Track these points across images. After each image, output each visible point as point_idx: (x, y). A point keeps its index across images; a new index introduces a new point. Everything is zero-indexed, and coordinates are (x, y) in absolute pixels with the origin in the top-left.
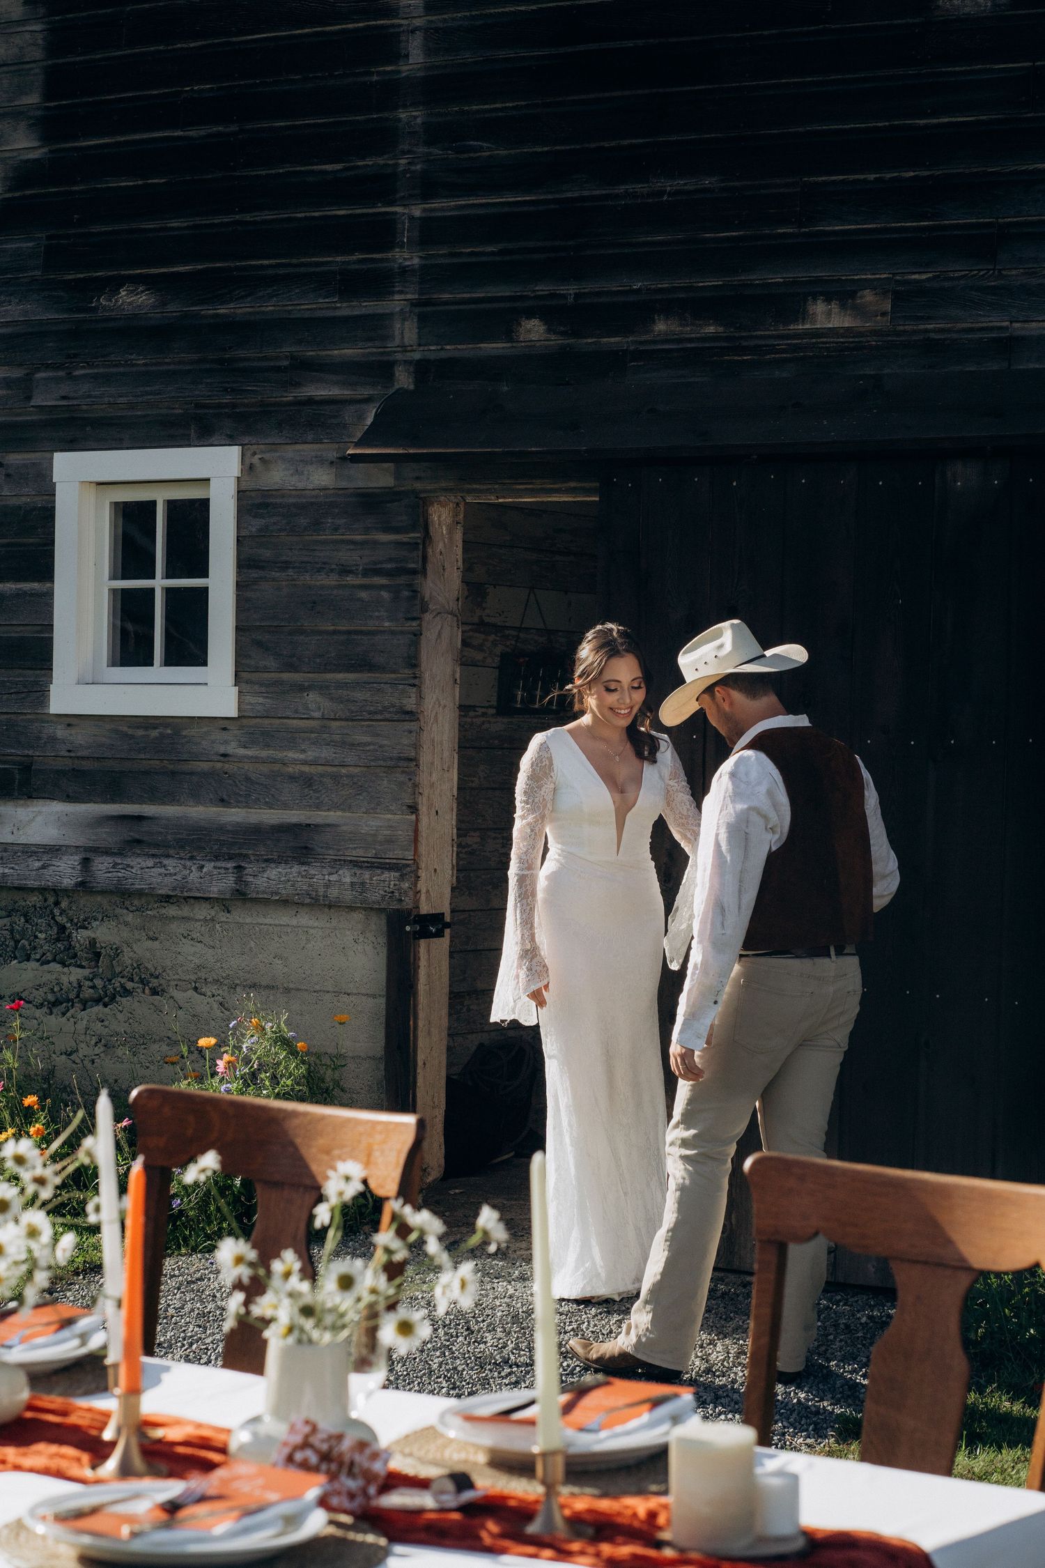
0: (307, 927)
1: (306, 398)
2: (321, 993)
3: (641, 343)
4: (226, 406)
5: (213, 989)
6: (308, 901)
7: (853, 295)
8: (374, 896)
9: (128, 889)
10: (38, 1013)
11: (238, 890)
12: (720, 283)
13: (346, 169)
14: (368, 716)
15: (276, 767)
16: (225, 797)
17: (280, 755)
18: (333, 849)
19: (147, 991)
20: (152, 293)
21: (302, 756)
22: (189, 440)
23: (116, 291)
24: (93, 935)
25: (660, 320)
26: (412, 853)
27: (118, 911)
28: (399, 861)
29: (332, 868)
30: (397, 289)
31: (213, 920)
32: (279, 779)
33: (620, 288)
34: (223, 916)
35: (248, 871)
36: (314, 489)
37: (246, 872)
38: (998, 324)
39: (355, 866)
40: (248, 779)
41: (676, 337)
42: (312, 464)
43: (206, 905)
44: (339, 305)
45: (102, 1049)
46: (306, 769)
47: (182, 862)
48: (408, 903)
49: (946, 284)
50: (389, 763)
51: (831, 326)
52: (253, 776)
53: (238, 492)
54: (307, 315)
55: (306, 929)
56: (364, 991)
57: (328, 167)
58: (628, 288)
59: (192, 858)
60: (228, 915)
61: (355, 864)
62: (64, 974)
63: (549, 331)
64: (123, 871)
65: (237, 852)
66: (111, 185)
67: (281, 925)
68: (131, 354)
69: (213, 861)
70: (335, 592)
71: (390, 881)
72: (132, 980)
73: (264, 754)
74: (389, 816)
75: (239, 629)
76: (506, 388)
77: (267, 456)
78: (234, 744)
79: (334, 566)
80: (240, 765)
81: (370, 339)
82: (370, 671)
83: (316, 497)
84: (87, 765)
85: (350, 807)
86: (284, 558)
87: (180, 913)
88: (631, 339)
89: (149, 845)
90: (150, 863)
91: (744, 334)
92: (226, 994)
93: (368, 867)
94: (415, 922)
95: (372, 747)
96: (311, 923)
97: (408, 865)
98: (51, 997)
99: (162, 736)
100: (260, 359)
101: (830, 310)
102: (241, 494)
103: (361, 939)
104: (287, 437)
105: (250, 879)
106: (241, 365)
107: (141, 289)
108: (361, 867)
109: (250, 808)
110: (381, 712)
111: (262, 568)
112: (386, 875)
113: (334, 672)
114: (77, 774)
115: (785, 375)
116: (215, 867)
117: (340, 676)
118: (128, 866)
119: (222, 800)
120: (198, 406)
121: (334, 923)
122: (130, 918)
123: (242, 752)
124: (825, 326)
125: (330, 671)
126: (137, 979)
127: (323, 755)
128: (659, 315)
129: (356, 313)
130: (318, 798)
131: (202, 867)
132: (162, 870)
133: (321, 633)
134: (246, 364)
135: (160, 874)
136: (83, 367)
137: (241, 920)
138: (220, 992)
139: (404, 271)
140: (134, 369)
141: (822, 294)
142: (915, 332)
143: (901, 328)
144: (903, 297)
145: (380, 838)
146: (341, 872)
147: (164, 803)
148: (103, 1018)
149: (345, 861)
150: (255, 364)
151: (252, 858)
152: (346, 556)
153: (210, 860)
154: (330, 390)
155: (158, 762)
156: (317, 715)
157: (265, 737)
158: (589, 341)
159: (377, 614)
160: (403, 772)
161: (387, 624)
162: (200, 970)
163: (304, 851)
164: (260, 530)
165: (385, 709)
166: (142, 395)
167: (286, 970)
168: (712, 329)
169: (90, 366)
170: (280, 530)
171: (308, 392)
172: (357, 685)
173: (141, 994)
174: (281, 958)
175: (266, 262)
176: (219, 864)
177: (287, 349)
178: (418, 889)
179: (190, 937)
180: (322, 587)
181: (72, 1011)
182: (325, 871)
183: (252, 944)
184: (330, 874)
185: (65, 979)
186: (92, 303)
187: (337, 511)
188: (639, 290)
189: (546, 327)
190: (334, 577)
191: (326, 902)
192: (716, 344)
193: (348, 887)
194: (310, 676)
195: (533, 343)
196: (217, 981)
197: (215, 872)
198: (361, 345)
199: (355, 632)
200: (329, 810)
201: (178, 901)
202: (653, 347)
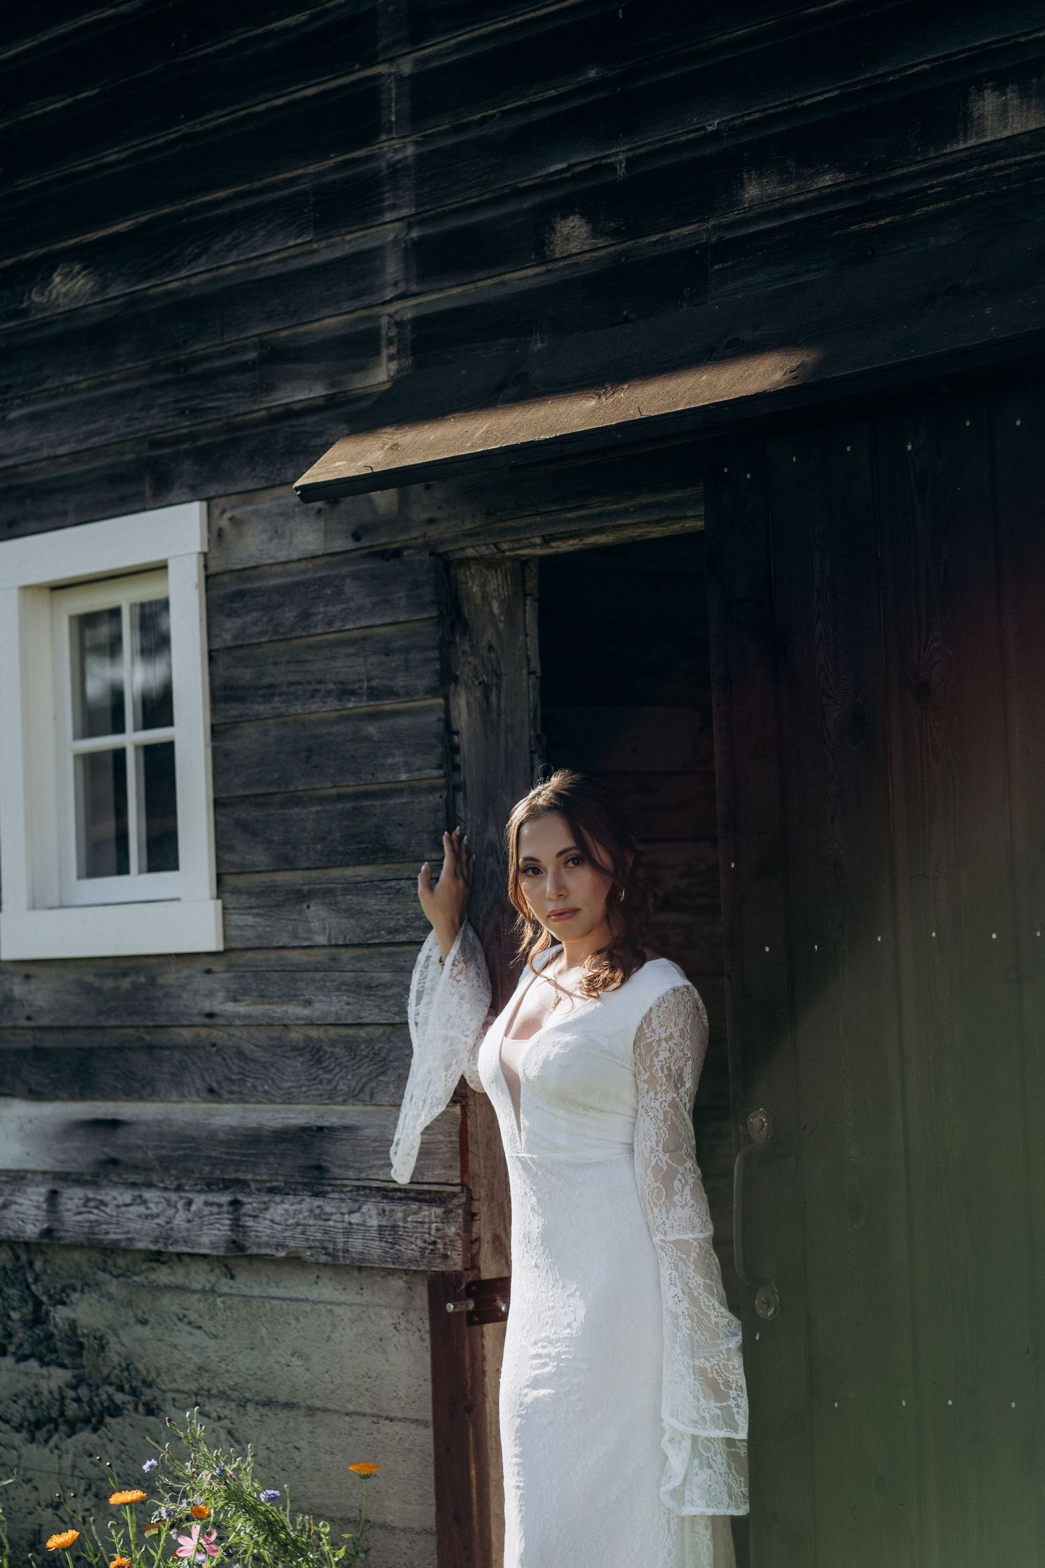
0: (331, 1303)
1: (280, 409)
2: (354, 1417)
3: (724, 228)
4: (185, 438)
5: (218, 1407)
6: (323, 1259)
8: (410, 1249)
9: (100, 1241)
10: (18, 1438)
11: (234, 1242)
12: (836, 93)
13: (313, 18)
15: (276, 1032)
16: (215, 1085)
17: (279, 1011)
18: (355, 1168)
19: (141, 1408)
20: (89, 273)
21: (306, 1012)
22: (143, 500)
23: (47, 280)
24: (72, 1316)
25: (750, 179)
26: (458, 1173)
27: (101, 1276)
28: (441, 1188)
29: (355, 1201)
30: (386, 203)
31: (213, 1291)
32: (279, 1052)
33: (690, 136)
34: (225, 1285)
35: (247, 1209)
36: (299, 560)
37: (245, 1210)
39: (385, 1197)
40: (240, 1054)
41: (777, 205)
42: (293, 516)
43: (204, 1266)
44: (315, 246)
45: (94, 1500)
46: (314, 1033)
47: (166, 1195)
48: (457, 1261)
51: (1008, 133)
52: (247, 1047)
53: (205, 577)
54: (276, 270)
55: (329, 1307)
56: (411, 1415)
57: (290, 21)
58: (702, 132)
59: (179, 1188)
60: (231, 1282)
61: (385, 1194)
62: (43, 1377)
63: (596, 232)
64: (95, 1211)
65: (233, 1176)
66: (37, 113)
67: (297, 1300)
68: (70, 374)
69: (205, 1192)
70: (335, 729)
71: (430, 1223)
72: (121, 1389)
73: (259, 1010)
75: (217, 804)
76: (539, 345)
77: (237, 513)
78: (221, 995)
79: (331, 686)
80: (231, 1031)
81: (357, 295)
82: (386, 859)
83: (303, 572)
84: (51, 1041)
85: (371, 1095)
86: (268, 680)
88: (711, 223)
89: (128, 1168)
90: (127, 1197)
91: (878, 179)
92: (234, 1416)
93: (400, 1199)
94: (469, 1293)
95: (395, 990)
96: (335, 1296)
97: (454, 1195)
98: (31, 1415)
99: (136, 987)
100: (223, 354)
101: (1005, 104)
102: (210, 579)
103: (403, 1324)
104: (261, 477)
105: (250, 1222)
106: (198, 369)
107: (77, 268)
108: (392, 1199)
109: (246, 1102)
110: (403, 930)
111: (239, 699)
113: (340, 866)
114: (39, 1054)
115: (943, 242)
116: (206, 1203)
117: (349, 872)
118: (102, 1202)
119: (211, 1091)
120: (155, 444)
121: (366, 1295)
122: (113, 1287)
123: (230, 1007)
124: (1000, 135)
125: (336, 864)
126: (127, 1387)
127: (333, 1009)
128: (749, 172)
129: (338, 253)
130: (329, 1081)
131: (190, 1203)
132: (142, 1209)
133: (320, 800)
134: (206, 366)
135: (140, 1216)
136: (19, 406)
137: (247, 1292)
138: (227, 1412)
139: (395, 170)
140: (76, 398)
141: (990, 77)
146: (364, 1208)
147: (141, 1098)
148: (93, 1451)
149: (370, 1188)
150: (217, 364)
151: (253, 1186)
152: (345, 666)
153: (200, 1192)
154: (311, 390)
155: (131, 1031)
156: (322, 940)
157: (258, 983)
158: (653, 238)
159: (390, 761)
161: (403, 777)
162: (201, 1375)
163: (316, 1173)
164: (236, 637)
166: (86, 439)
167: (308, 1376)
168: (827, 180)
169: (26, 401)
171: (282, 398)
172: (371, 886)
173: (133, 1414)
174: (301, 1356)
175: (221, 194)
176: (212, 1197)
177: (255, 332)
178: (474, 1236)
179: (186, 1320)
180: (318, 723)
181: (55, 1438)
182: (345, 1207)
183: (263, 1332)
184: (351, 1212)
185: (44, 1386)
186: (22, 302)
187: (329, 591)
188: (716, 133)
189: (590, 226)
190: (333, 704)
191: (348, 1262)
192: (839, 206)
193: (374, 1234)
194: (314, 874)
195: (574, 259)
196: (222, 1394)
197: (206, 1210)
198: (346, 306)
199: (367, 795)
200: (344, 1102)
201: (170, 1260)
202: (744, 231)
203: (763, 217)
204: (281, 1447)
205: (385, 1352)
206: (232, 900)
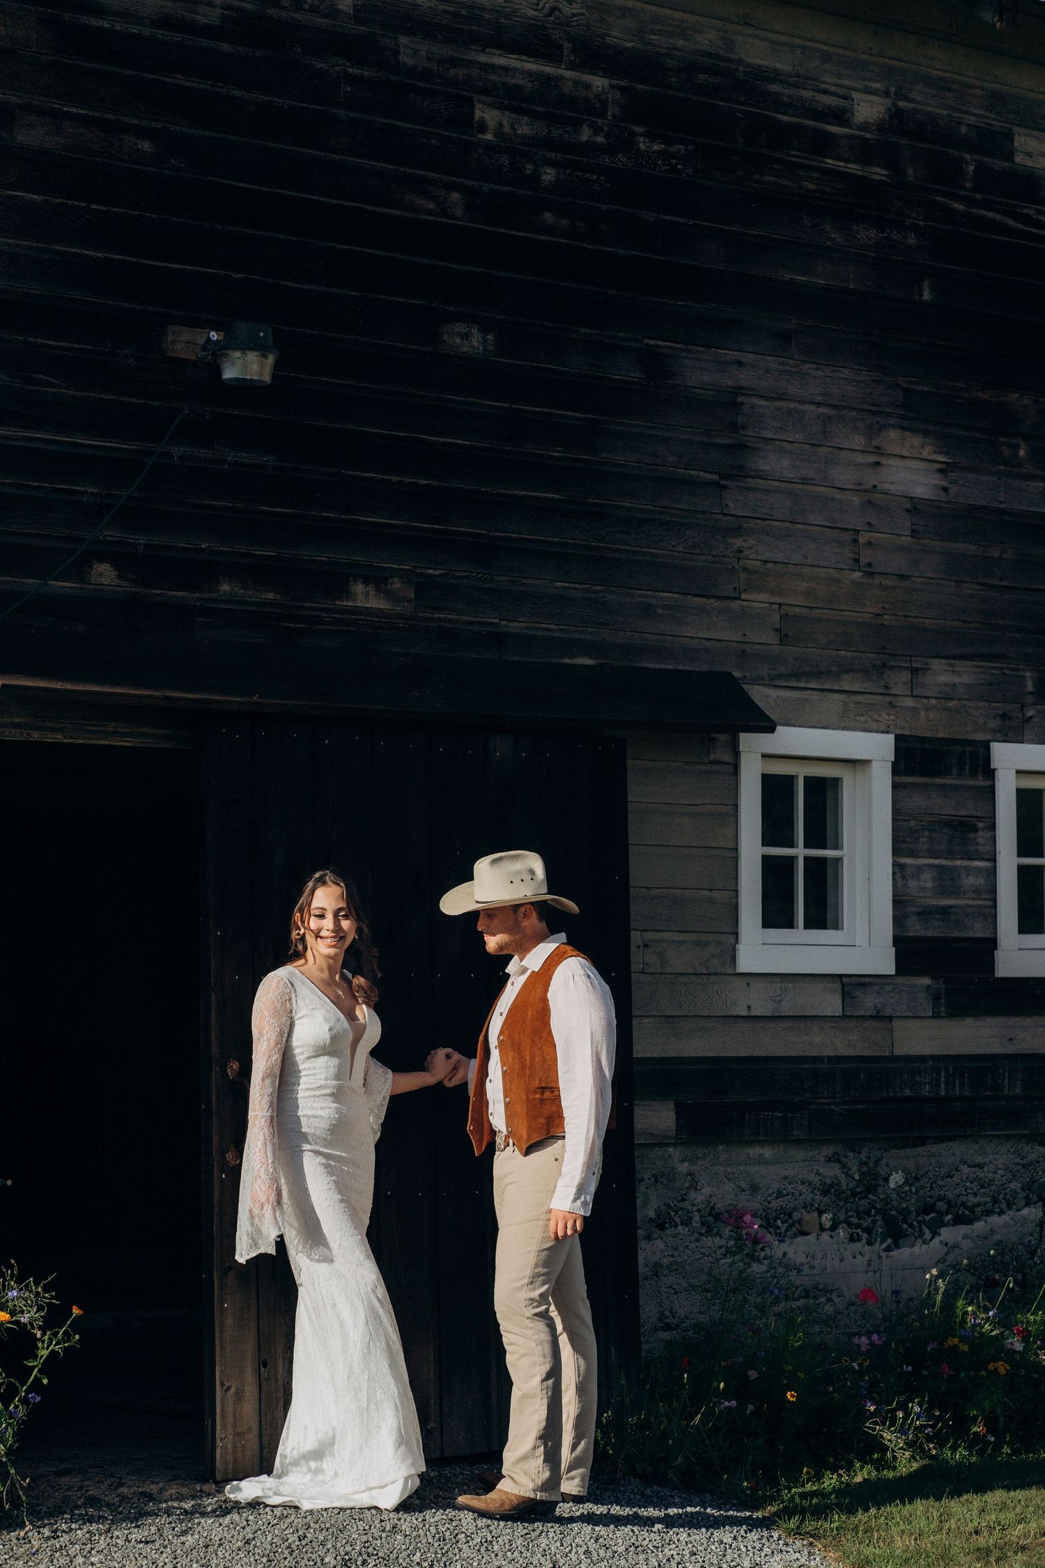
3: (204, 600)
7: (385, 580)
12: (276, 554)
25: (224, 581)
33: (188, 546)
38: (492, 620)
41: (237, 598)
49: (454, 581)
51: (369, 606)
58: (195, 546)
63: (120, 577)
88: (197, 595)
91: (298, 603)
101: (368, 591)
115: (333, 645)
124: (364, 605)
128: (223, 577)
141: (361, 576)
142: (432, 619)
143: (421, 614)
144: (425, 588)
158: (157, 592)
188: (205, 549)
189: (117, 573)
192: (273, 610)
195: (102, 587)
202: (216, 606)
203: (229, 602)
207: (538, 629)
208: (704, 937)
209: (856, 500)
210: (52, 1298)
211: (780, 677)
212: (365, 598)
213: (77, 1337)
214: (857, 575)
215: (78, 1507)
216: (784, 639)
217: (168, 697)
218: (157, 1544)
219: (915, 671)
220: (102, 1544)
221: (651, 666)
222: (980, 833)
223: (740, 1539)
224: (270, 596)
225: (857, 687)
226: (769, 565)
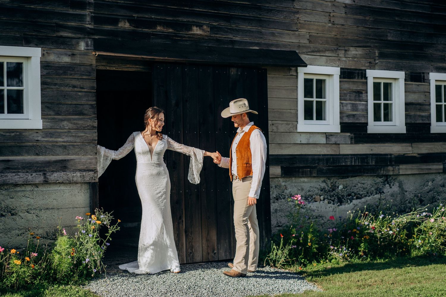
0: (64, 190)
1: (61, 36)
3: (153, 31)
4: (34, 35)
5: (34, 211)
7: (202, 26)
8: (87, 179)
9: (8, 183)
11: (45, 181)
12: (172, 19)
14: (83, 128)
15: (54, 143)
16: (38, 153)
17: (55, 140)
18: (74, 166)
19: (10, 214)
21: (63, 140)
22: (22, 44)
25: (158, 26)
28: (93, 169)
30: (88, 8)
31: (33, 190)
32: (55, 147)
33: (148, 17)
34: (36, 189)
36: (64, 63)
37: (47, 175)
38: (231, 37)
39: (80, 171)
40: (45, 147)
41: (162, 31)
42: (63, 55)
43: (31, 186)
44: (70, 10)
46: (64, 144)
48: (97, 180)
49: (221, 26)
50: (90, 141)
51: (197, 33)
53: (41, 61)
54: (60, 11)
58: (150, 17)
59: (27, 172)
60: (38, 188)
61: (80, 170)
63: (130, 25)
64: (4, 178)
70: (71, 93)
72: (4, 212)
73: (51, 139)
74: (89, 156)
75: (42, 103)
77: (48, 51)
78: (40, 137)
79: (71, 85)
80: (42, 143)
81: (80, 21)
82: (83, 115)
83: (64, 65)
85: (78, 154)
86: (55, 82)
87: (21, 189)
88: (151, 30)
89: (12, 169)
90: (14, 174)
91: (178, 32)
93: (83, 171)
95: (84, 137)
96: (65, 188)
97: (95, 169)
99: (16, 135)
100: (45, 22)
101: (197, 29)
103: (80, 192)
104: (55, 47)
105: (49, 177)
106: (39, 24)
109: (47, 156)
111: (48, 85)
112: (90, 173)
115: (188, 44)
117: (73, 117)
118: (6, 176)
119: (37, 154)
120: (25, 34)
121: (72, 188)
122: (4, 192)
123: (43, 139)
125: (71, 115)
127: (69, 140)
129: (75, 13)
130: (68, 152)
131: (32, 175)
132: (19, 176)
133: (67, 104)
137: (42, 190)
138: (36, 212)
139: (90, 3)
141: (195, 25)
142: (214, 37)
143: (212, 35)
144: (213, 29)
145: (87, 162)
146: (76, 173)
147: (17, 156)
149: (77, 169)
151: (47, 171)
152: (74, 82)
154: (68, 34)
155: (13, 143)
156: (67, 128)
157: (51, 135)
158: (140, 29)
159: (84, 99)
160: (93, 144)
162: (29, 206)
163: (65, 168)
164: (47, 73)
165: (88, 126)
167: (57, 203)
170: (53, 74)
171: (61, 34)
172: (79, 119)
173: (8, 216)
174: (55, 200)
176: (37, 173)
177: (54, 21)
179: (25, 197)
180: (67, 91)
182: (72, 173)
183: (46, 196)
187: (71, 69)
188: (153, 18)
190: (71, 88)
191: (73, 182)
192: (172, 34)
193: (79, 177)
194: (64, 117)
195: (125, 28)
196: (35, 209)
197: (37, 176)
198: (77, 22)
199: (78, 104)
200: (72, 155)
201: (20, 186)
202: (156, 33)
203: (160, 32)
204: (50, 216)
205: (75, 197)
206: (45, 120)
207: (243, 39)
208: (289, 122)
209: (330, 4)
210: (113, 217)
211: (309, 52)
212: (196, 31)
213: (119, 228)
214: (330, 25)
215: (120, 273)
216: (310, 42)
217: (143, 58)
218: (140, 283)
219: (346, 50)
220: (126, 283)
221: (274, 49)
222: (363, 94)
223: (295, 282)
224: (171, 30)
225: (330, 55)
226: (306, 22)
